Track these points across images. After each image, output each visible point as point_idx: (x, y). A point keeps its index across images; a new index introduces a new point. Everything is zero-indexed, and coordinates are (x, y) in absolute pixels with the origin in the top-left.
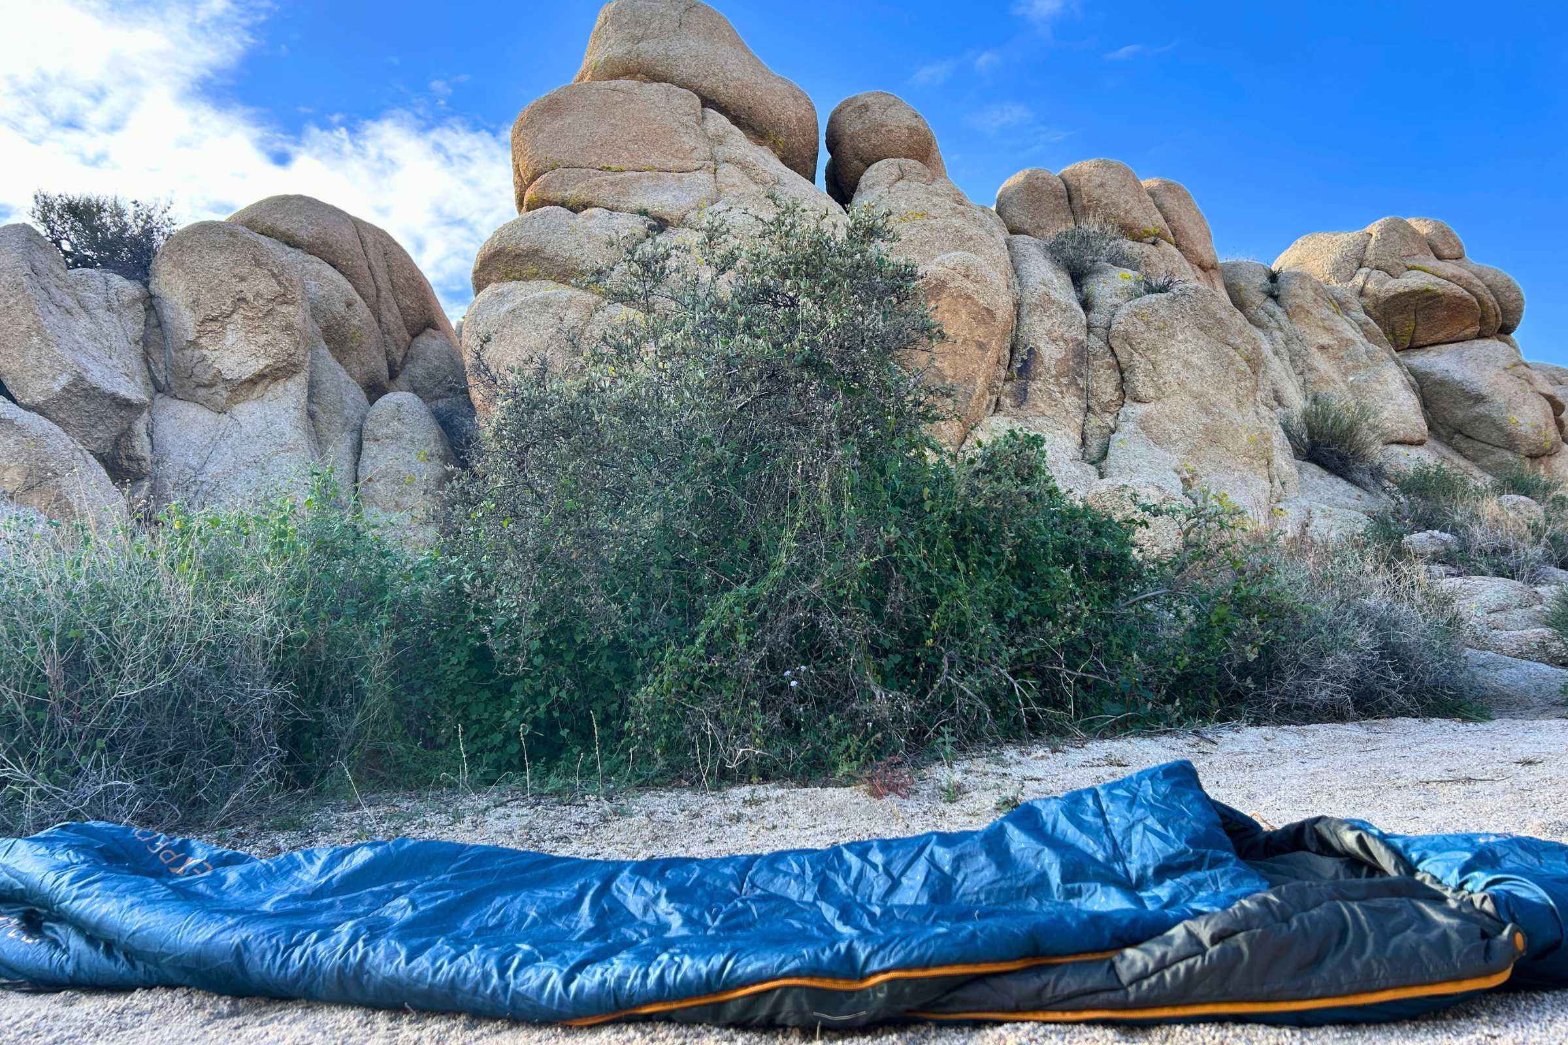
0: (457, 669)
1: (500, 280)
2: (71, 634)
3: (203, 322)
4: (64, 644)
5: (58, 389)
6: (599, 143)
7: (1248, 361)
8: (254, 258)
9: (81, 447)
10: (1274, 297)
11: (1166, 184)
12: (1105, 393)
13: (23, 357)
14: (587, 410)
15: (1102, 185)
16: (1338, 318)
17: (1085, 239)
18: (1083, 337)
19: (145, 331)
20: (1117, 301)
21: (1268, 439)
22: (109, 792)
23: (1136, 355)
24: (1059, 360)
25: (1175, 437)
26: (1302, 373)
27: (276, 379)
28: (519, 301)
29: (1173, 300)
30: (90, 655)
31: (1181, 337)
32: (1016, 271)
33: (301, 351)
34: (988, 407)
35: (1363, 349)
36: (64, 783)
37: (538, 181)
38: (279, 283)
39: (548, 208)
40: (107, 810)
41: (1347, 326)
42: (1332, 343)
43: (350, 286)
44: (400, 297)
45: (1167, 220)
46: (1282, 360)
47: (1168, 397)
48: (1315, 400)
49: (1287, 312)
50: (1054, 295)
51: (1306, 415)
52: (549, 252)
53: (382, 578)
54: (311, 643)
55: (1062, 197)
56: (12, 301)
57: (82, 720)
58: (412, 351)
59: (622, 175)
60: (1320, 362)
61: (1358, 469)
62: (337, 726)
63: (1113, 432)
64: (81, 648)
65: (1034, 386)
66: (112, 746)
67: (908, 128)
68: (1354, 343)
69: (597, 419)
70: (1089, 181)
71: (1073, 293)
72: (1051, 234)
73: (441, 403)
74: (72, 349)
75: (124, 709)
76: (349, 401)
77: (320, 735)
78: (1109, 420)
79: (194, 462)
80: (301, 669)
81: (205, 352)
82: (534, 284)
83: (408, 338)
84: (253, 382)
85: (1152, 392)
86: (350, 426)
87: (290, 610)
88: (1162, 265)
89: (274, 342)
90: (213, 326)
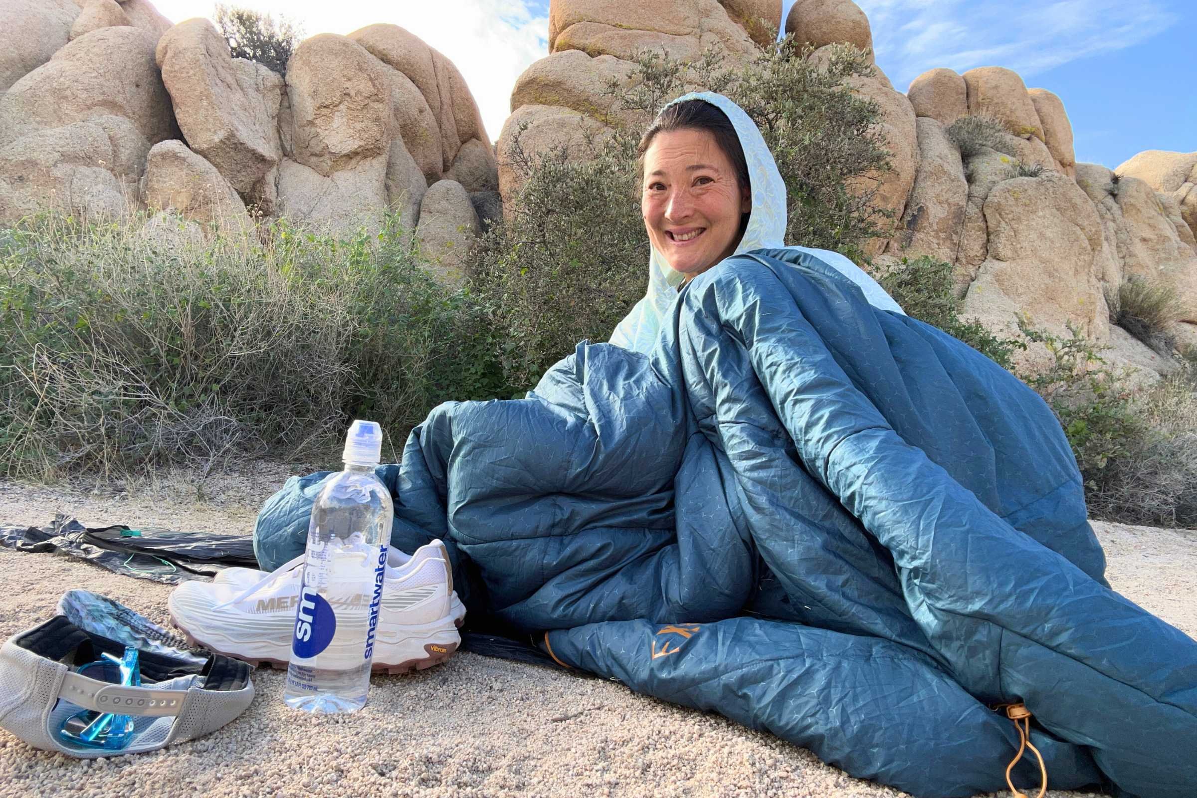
0: (474, 377)
1: (531, 103)
2: (201, 304)
3: (319, 108)
4: (196, 310)
5: (217, 140)
6: (616, 5)
7: (1090, 240)
8: (358, 64)
9: (229, 185)
10: (1114, 195)
11: (1047, 94)
12: (972, 249)
13: (196, 114)
14: (598, 188)
15: (996, 87)
16: (1161, 218)
17: (979, 126)
18: (963, 203)
19: (280, 110)
20: (996, 179)
21: (1093, 303)
22: (218, 423)
23: (1003, 223)
24: (941, 219)
25: (1020, 290)
26: (1124, 257)
27: (365, 157)
28: (542, 120)
29: (1041, 183)
30: (214, 323)
31: (1041, 214)
32: (919, 144)
33: (384, 139)
34: (880, 247)
35: (1176, 246)
36: (187, 412)
37: (568, 29)
38: (374, 86)
39: (572, 51)
40: (216, 436)
41: (1167, 226)
42: (1152, 237)
43: (423, 98)
44: (457, 111)
45: (1042, 122)
46: (1110, 245)
47: (1022, 259)
48: (1130, 280)
49: (1121, 208)
50: (946, 167)
51: (1121, 290)
52: (569, 84)
53: (428, 302)
54: (372, 340)
55: (962, 93)
56: (191, 72)
57: (206, 368)
58: (461, 153)
59: (630, 32)
60: (1140, 250)
61: (1156, 337)
62: (384, 403)
63: (973, 280)
64: (207, 317)
65: (919, 236)
66: (224, 391)
67: (853, 21)
68: (1170, 239)
69: (606, 194)
70: (986, 83)
71: (961, 168)
72: (951, 121)
73: (477, 194)
74: (229, 113)
75: (235, 366)
76: (414, 181)
77: (372, 408)
78: (972, 270)
79: (305, 209)
80: (364, 357)
81: (319, 130)
82: (555, 108)
83: (459, 143)
84: (350, 156)
85: (1009, 254)
86: (413, 200)
87: (359, 313)
88: (1032, 157)
89: (366, 129)
90: (325, 111)
